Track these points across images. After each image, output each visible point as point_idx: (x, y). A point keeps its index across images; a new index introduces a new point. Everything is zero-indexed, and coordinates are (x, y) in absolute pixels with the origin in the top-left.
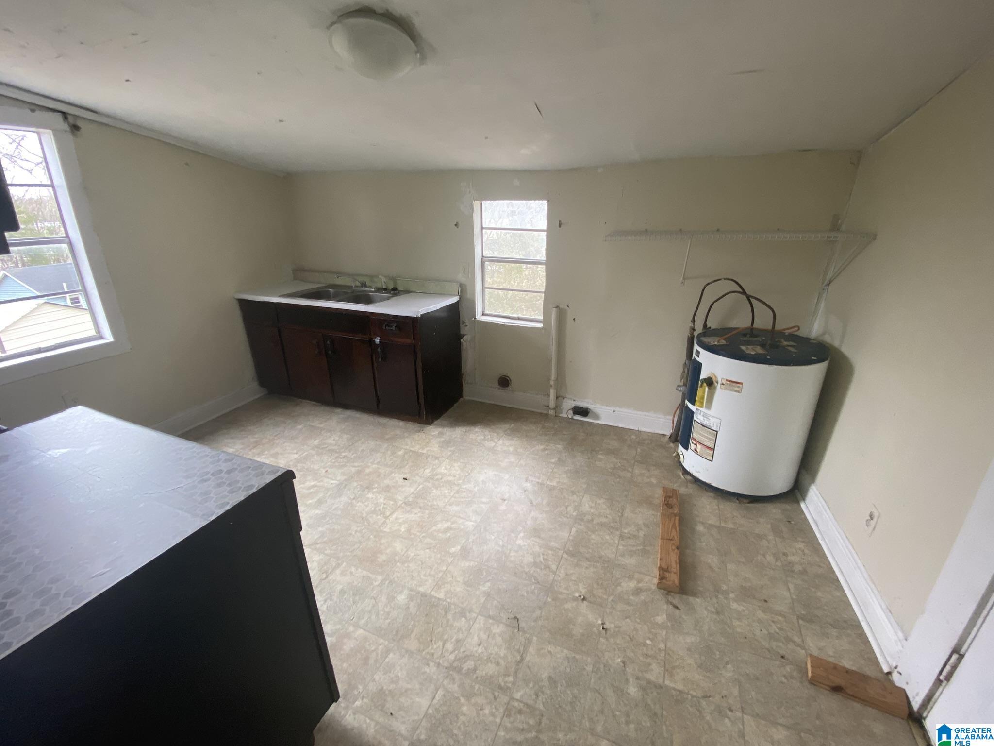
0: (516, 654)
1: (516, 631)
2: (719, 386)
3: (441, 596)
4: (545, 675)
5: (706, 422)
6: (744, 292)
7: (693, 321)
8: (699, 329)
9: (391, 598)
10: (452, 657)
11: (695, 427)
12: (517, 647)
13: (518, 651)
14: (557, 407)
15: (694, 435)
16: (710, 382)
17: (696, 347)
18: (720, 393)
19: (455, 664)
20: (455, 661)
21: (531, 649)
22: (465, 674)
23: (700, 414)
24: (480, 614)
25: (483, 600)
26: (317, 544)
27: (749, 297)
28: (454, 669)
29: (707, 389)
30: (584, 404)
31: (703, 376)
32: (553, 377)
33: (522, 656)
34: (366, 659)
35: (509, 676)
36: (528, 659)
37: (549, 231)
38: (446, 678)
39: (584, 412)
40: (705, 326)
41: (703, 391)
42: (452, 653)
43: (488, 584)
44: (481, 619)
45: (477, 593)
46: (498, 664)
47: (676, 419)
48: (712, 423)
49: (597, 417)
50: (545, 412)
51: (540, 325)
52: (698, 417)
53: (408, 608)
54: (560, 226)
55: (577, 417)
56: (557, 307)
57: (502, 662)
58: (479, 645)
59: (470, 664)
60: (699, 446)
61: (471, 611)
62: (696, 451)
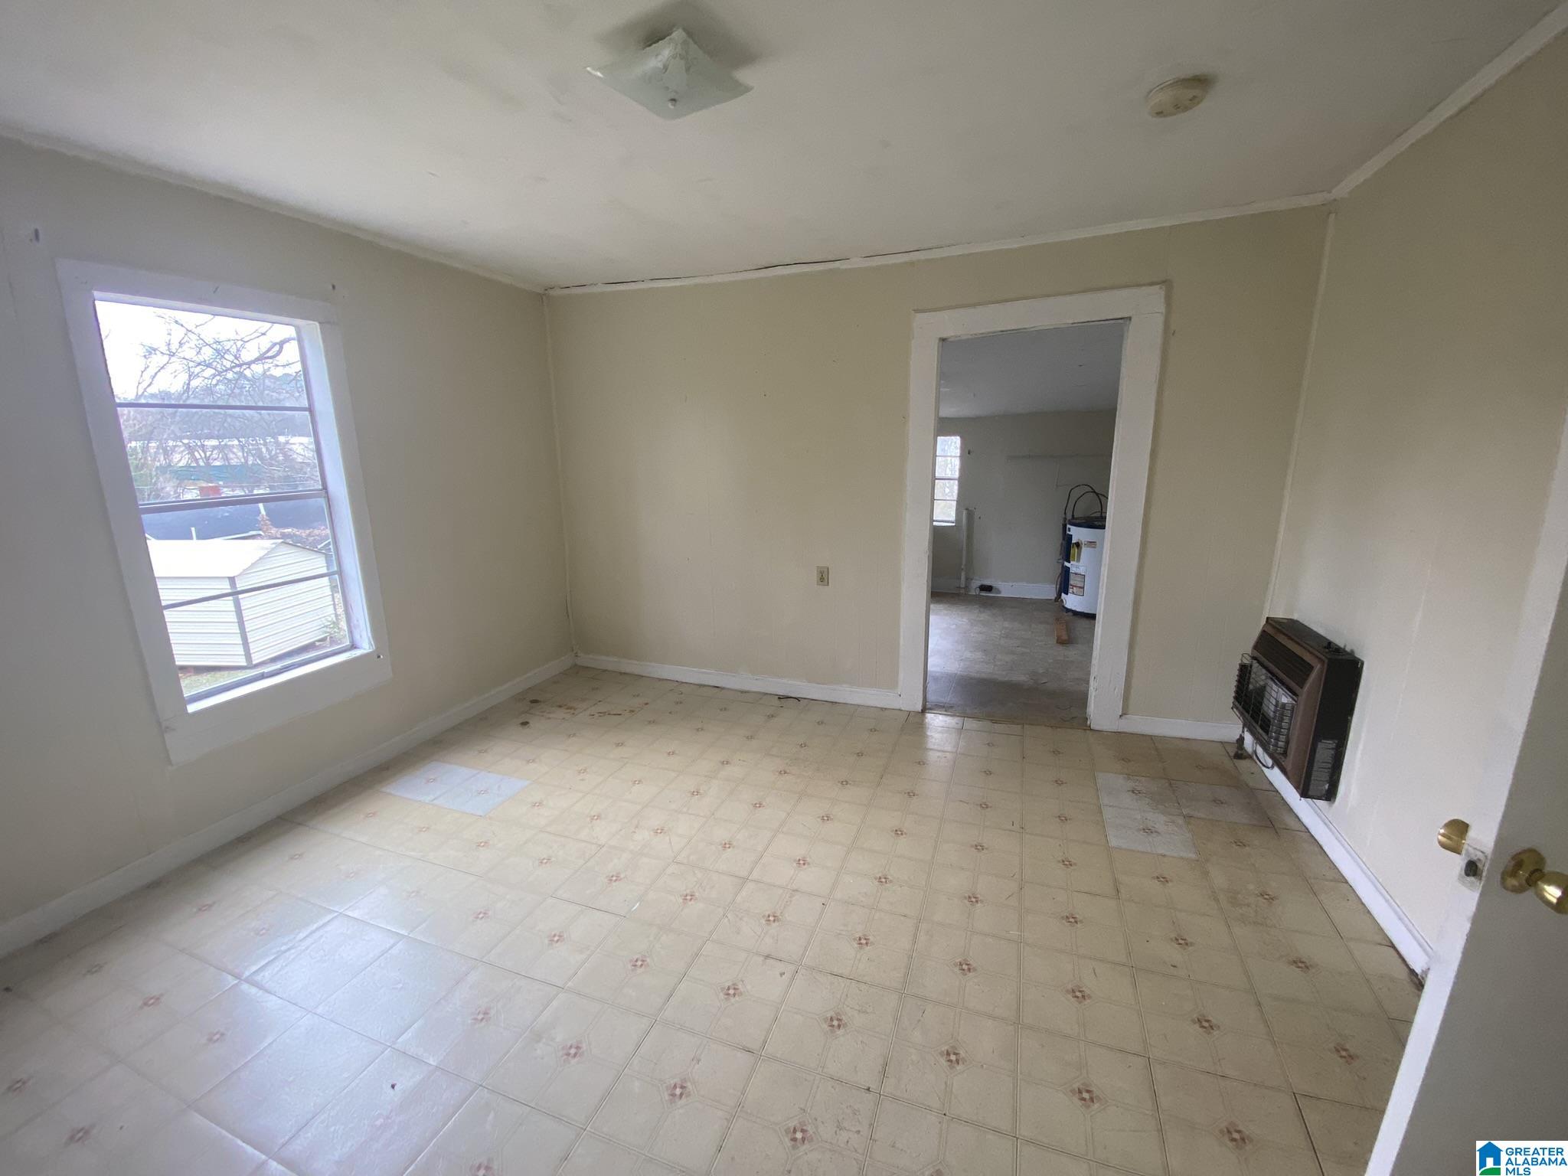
2: (1083, 546)
5: (1078, 571)
6: (1094, 492)
7: (1065, 513)
8: (1069, 517)
11: (1072, 577)
14: (967, 587)
15: (1071, 582)
16: (1078, 545)
17: (1068, 526)
18: (1084, 550)
23: (1074, 566)
27: (1097, 494)
29: (1076, 550)
30: (987, 582)
31: (1074, 541)
32: (964, 563)
37: (961, 457)
39: (989, 589)
40: (1073, 516)
41: (1074, 551)
47: (1058, 586)
48: (1081, 570)
49: (999, 592)
50: (957, 592)
51: (954, 524)
52: (1073, 570)
54: (969, 453)
55: (984, 594)
56: (967, 509)
60: (1075, 588)
62: (1073, 593)
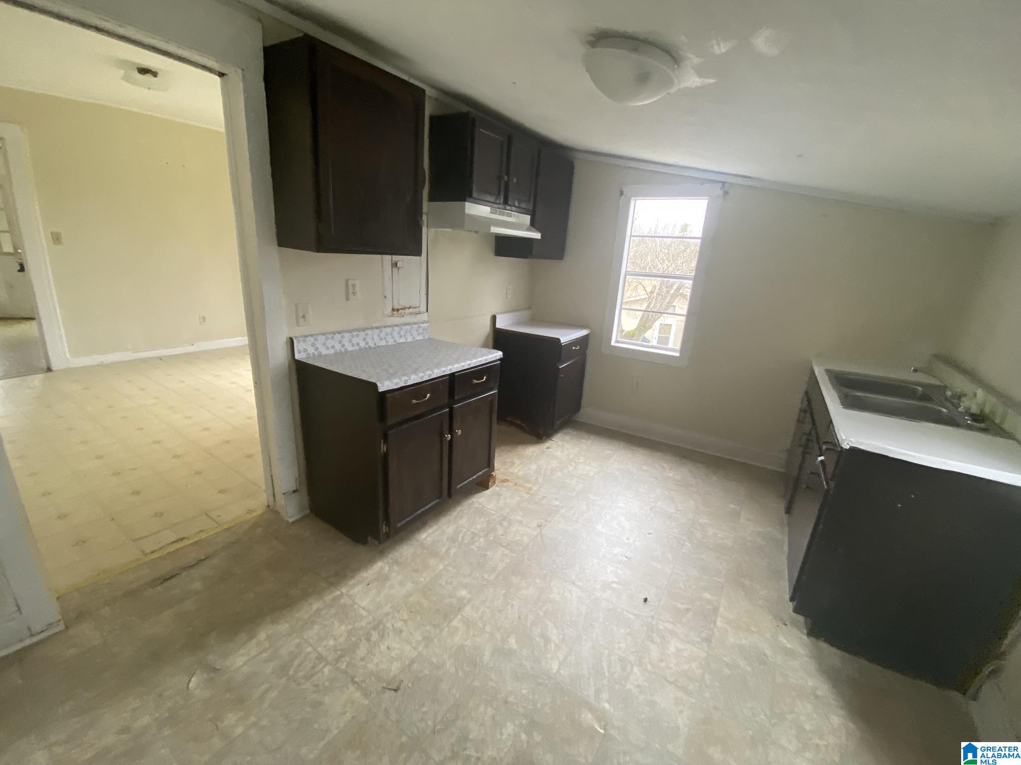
0: (362, 678)
1: (385, 685)
3: (455, 623)
4: (327, 700)
9: (465, 586)
10: (389, 625)
12: (367, 681)
13: (363, 681)
19: (381, 627)
20: (384, 626)
21: (358, 694)
22: (370, 632)
24: (420, 654)
25: (434, 659)
26: (542, 538)
28: (378, 625)
33: (357, 683)
34: (417, 571)
35: (347, 666)
36: (352, 688)
38: (374, 619)
42: (393, 625)
43: (453, 670)
44: (414, 654)
45: (445, 656)
46: (362, 659)
53: (451, 597)
57: (362, 663)
58: (388, 648)
59: (375, 636)
61: (426, 646)
